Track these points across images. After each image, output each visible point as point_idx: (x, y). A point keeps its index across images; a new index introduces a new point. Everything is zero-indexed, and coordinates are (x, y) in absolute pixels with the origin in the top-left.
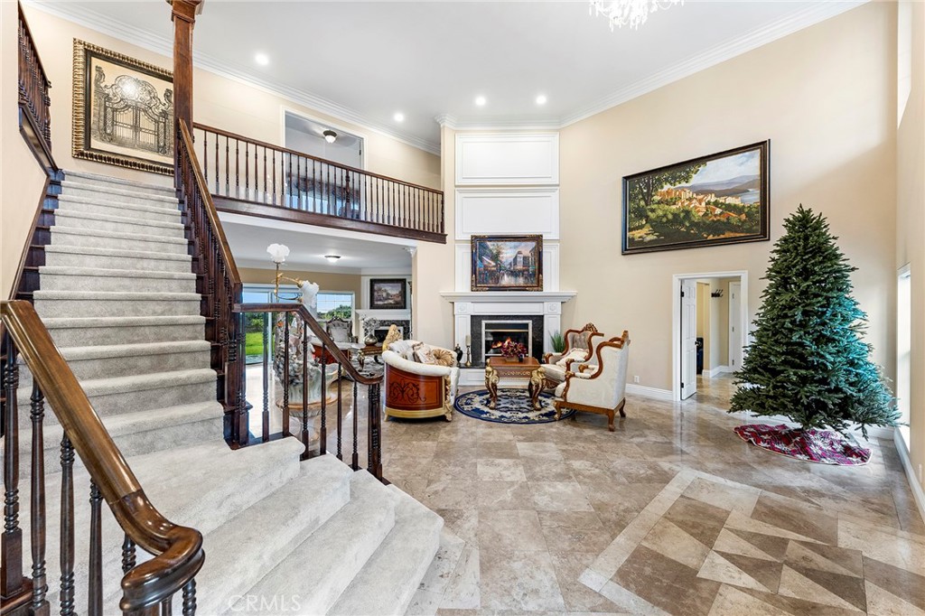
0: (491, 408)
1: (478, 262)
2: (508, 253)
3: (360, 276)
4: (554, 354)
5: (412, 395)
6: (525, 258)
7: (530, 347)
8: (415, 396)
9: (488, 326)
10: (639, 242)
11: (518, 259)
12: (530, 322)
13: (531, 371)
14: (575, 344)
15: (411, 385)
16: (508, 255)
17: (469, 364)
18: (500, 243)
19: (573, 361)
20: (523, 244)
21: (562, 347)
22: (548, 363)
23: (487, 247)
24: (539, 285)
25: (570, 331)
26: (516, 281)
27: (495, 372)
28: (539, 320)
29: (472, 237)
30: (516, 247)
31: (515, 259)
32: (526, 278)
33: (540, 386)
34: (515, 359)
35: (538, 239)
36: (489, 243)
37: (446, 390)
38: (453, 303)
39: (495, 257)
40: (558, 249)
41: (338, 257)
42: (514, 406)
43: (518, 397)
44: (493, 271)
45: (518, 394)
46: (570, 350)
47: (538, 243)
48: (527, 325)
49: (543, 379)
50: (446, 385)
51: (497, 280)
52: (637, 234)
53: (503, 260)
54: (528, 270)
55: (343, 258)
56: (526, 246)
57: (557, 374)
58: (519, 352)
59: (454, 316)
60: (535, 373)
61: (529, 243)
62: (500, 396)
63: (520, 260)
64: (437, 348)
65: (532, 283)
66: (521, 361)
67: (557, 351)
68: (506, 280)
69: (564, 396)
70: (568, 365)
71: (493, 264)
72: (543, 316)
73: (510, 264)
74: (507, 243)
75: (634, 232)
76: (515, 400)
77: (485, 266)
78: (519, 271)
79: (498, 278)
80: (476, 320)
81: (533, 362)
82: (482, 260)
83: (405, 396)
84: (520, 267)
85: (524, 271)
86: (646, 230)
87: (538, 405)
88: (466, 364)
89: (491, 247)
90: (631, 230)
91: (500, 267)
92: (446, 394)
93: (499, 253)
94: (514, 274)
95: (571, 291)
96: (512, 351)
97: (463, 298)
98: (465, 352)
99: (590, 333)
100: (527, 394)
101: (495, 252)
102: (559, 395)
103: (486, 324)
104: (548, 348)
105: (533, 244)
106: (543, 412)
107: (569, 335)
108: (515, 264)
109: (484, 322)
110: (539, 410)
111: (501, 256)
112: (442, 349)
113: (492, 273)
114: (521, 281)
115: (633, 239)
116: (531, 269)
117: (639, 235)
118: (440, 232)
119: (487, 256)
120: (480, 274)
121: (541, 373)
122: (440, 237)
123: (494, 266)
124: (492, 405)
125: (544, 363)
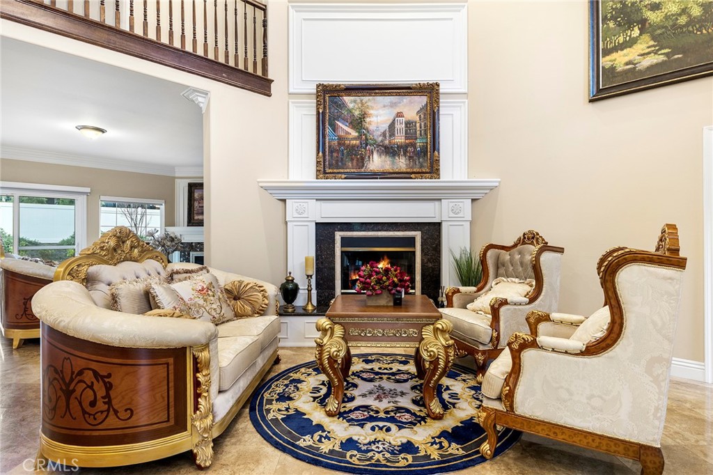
0: (330, 414)
1: (328, 130)
2: (380, 115)
3: (174, 178)
4: (463, 289)
5: (93, 404)
6: (408, 124)
7: (418, 278)
8: (101, 405)
9: (345, 241)
10: (626, 72)
11: (398, 126)
12: (417, 235)
13: (420, 327)
14: (502, 271)
15: (88, 377)
16: (380, 119)
17: (310, 308)
18: (365, 99)
19: (504, 302)
20: (406, 99)
21: (475, 276)
22: (450, 305)
23: (343, 105)
24: (434, 171)
25: (491, 246)
26: (393, 163)
27: (338, 331)
28: (432, 231)
29: (318, 86)
30: (393, 105)
31: (392, 126)
32: (410, 158)
33: (442, 363)
34: (385, 300)
35: (431, 91)
36: (347, 99)
37: (197, 384)
38: (284, 201)
39: (358, 123)
40: (465, 108)
41: (102, 131)
42: (384, 405)
43: (394, 377)
44: (353, 146)
45: (396, 367)
46: (492, 282)
47: (431, 98)
48: (412, 240)
49: (447, 347)
50: (196, 370)
51: (361, 161)
52: (619, 60)
53: (372, 128)
54: (414, 145)
55: (112, 134)
56: (411, 102)
57: (472, 329)
58: (395, 285)
59: (286, 223)
60: (428, 333)
61: (416, 98)
62: (357, 374)
63: (400, 127)
64: (235, 278)
65: (421, 166)
66: (398, 303)
67: (464, 284)
68: (377, 162)
69: (507, 397)
70: (495, 310)
71: (354, 134)
72: (439, 224)
73: (384, 134)
74: (379, 99)
75: (614, 56)
76: (388, 385)
77: (340, 138)
78: (400, 147)
79: (363, 159)
80: (325, 232)
81: (424, 305)
82: (334, 128)
83: (74, 404)
84: (400, 139)
85: (407, 146)
86: (640, 47)
87: (436, 407)
88: (305, 309)
89: (351, 106)
90: (607, 52)
91: (365, 141)
92: (197, 396)
93: (364, 116)
94: (390, 151)
95: (487, 179)
96: (379, 281)
97: (302, 191)
98: (303, 286)
99: (534, 249)
100: (412, 368)
101: (357, 113)
102: (494, 395)
103: (342, 239)
104: (449, 280)
105: (422, 100)
106: (449, 423)
107: (489, 253)
108: (392, 134)
109: (338, 235)
110: (439, 418)
111: (368, 120)
112: (246, 280)
113: (352, 150)
114: (402, 163)
115: (613, 68)
116: (419, 143)
117: (627, 59)
118: (259, 73)
119: (344, 120)
120: (331, 152)
121: (443, 331)
122: (260, 83)
123: (355, 139)
124: (333, 404)
125: (443, 306)
